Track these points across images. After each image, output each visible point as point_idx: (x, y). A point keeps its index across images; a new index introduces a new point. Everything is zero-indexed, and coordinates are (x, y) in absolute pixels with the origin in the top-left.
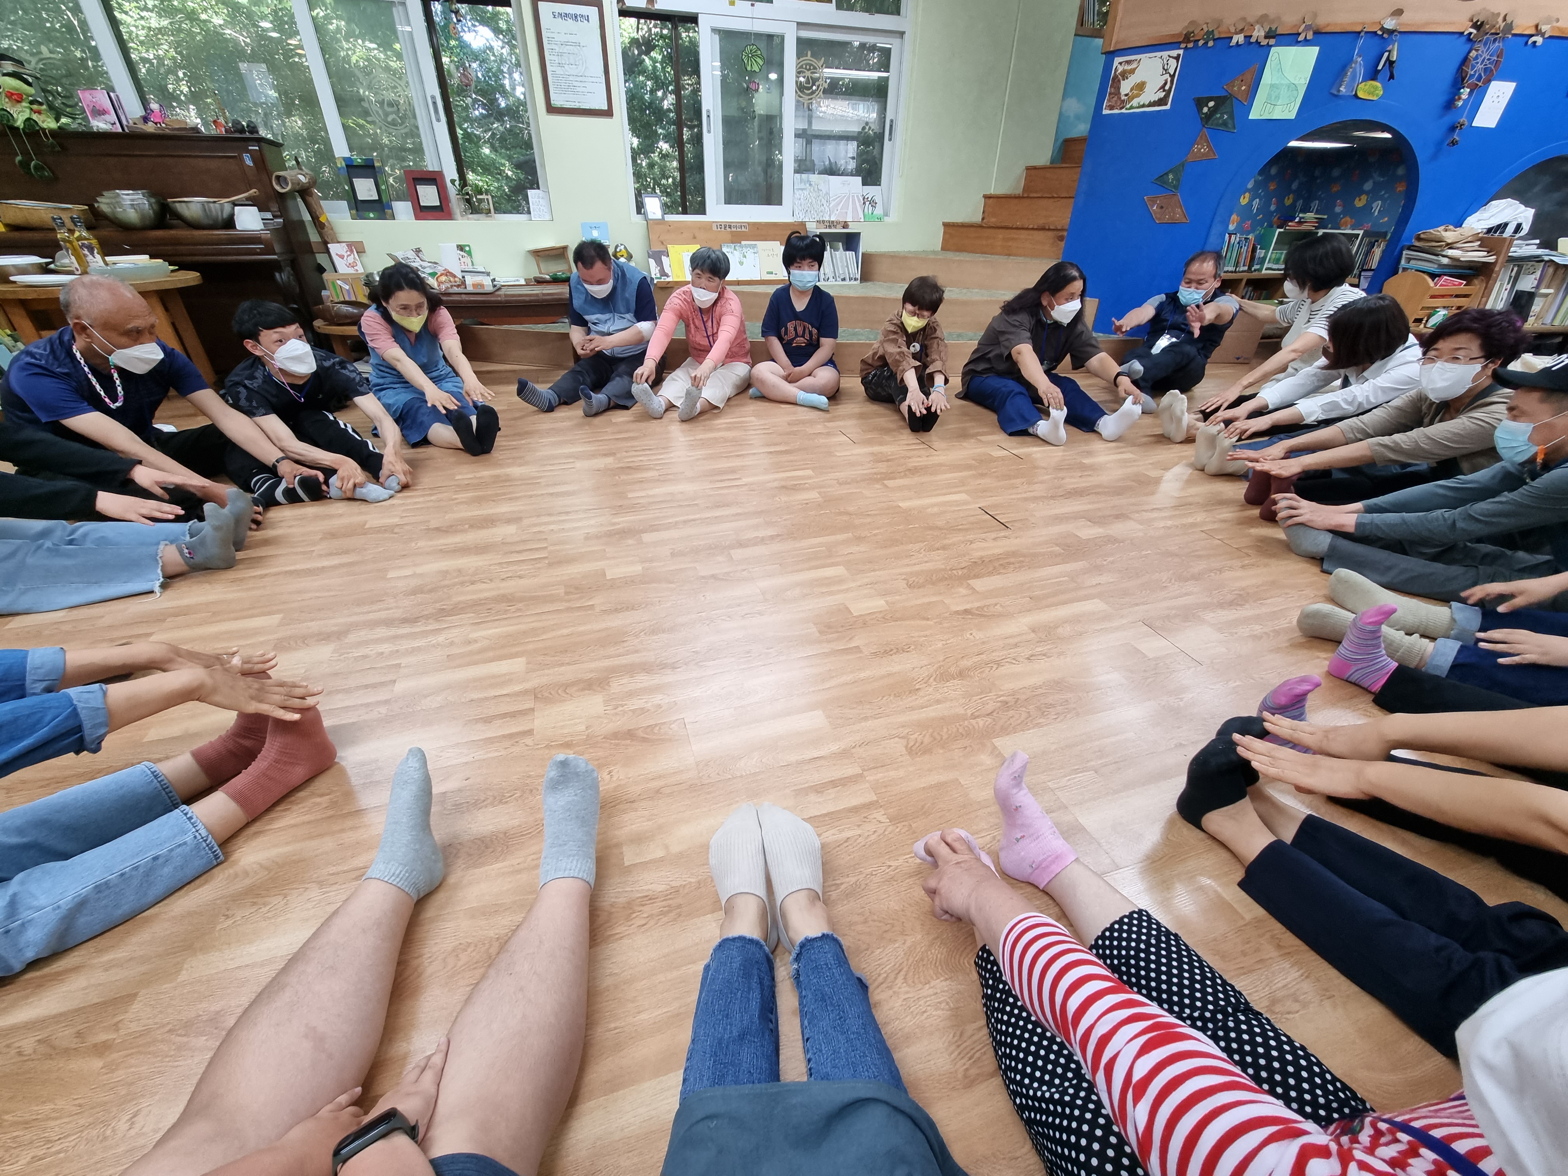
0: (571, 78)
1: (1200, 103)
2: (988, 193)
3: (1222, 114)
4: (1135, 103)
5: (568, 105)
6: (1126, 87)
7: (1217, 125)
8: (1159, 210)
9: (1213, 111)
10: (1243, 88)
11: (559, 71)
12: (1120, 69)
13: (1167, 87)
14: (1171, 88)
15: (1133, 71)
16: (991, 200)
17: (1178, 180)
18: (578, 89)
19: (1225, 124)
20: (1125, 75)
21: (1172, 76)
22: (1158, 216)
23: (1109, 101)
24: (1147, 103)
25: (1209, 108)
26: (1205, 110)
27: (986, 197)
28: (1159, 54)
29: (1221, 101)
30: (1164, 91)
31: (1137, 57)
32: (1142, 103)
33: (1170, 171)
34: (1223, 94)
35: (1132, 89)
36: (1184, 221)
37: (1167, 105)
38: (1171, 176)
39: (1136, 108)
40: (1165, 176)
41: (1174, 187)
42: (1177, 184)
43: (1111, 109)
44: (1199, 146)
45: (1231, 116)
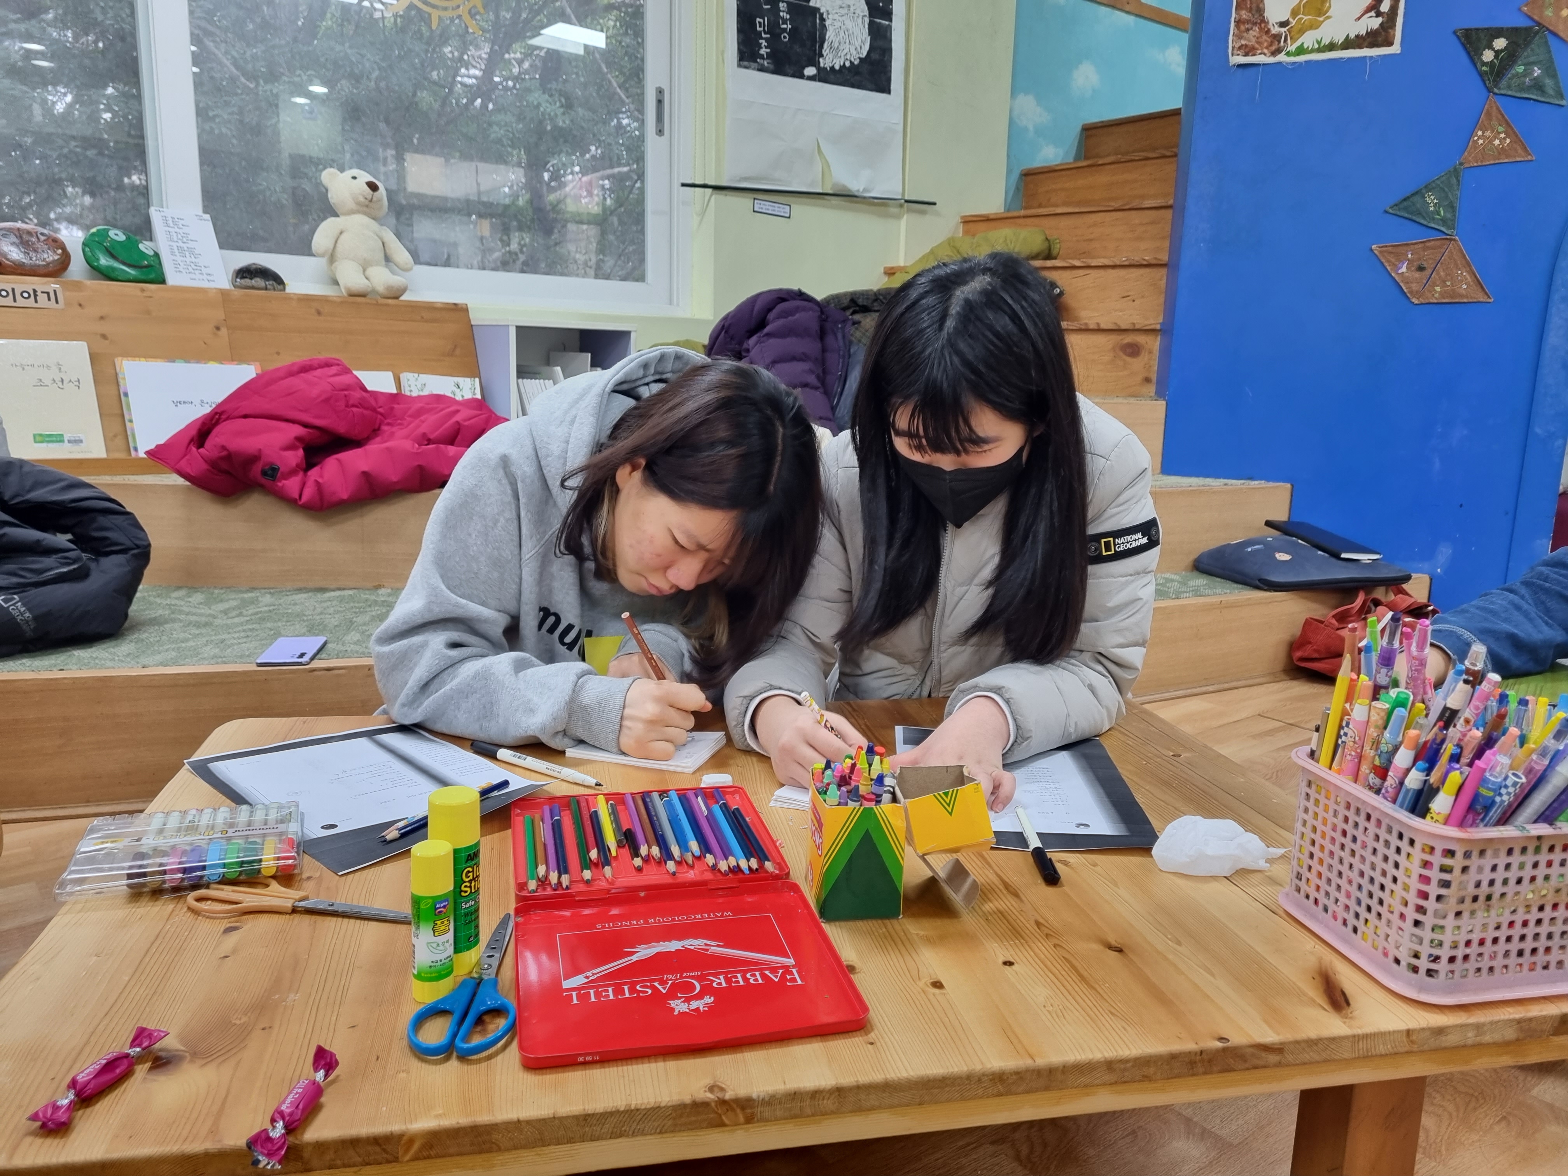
1: (1474, 40)
3: (1529, 65)
4: (1308, 39)
6: (1277, 7)
7: (1522, 88)
8: (1417, 275)
9: (1507, 58)
10: (1565, 13)
13: (1385, 6)
14: (1394, 6)
17: (1451, 207)
19: (1538, 86)
22: (1415, 287)
23: (1237, 37)
24: (1340, 39)
25: (1497, 53)
26: (1488, 56)
29: (1520, 38)
30: (1379, 14)
32: (1326, 41)
33: (1428, 188)
34: (1522, 23)
35: (1294, 13)
36: (1482, 298)
37: (1390, 44)
38: (1431, 199)
39: (1312, 51)
40: (1416, 199)
41: (1444, 221)
42: (1449, 216)
43: (1246, 55)
44: (1488, 133)
45: (1549, 69)
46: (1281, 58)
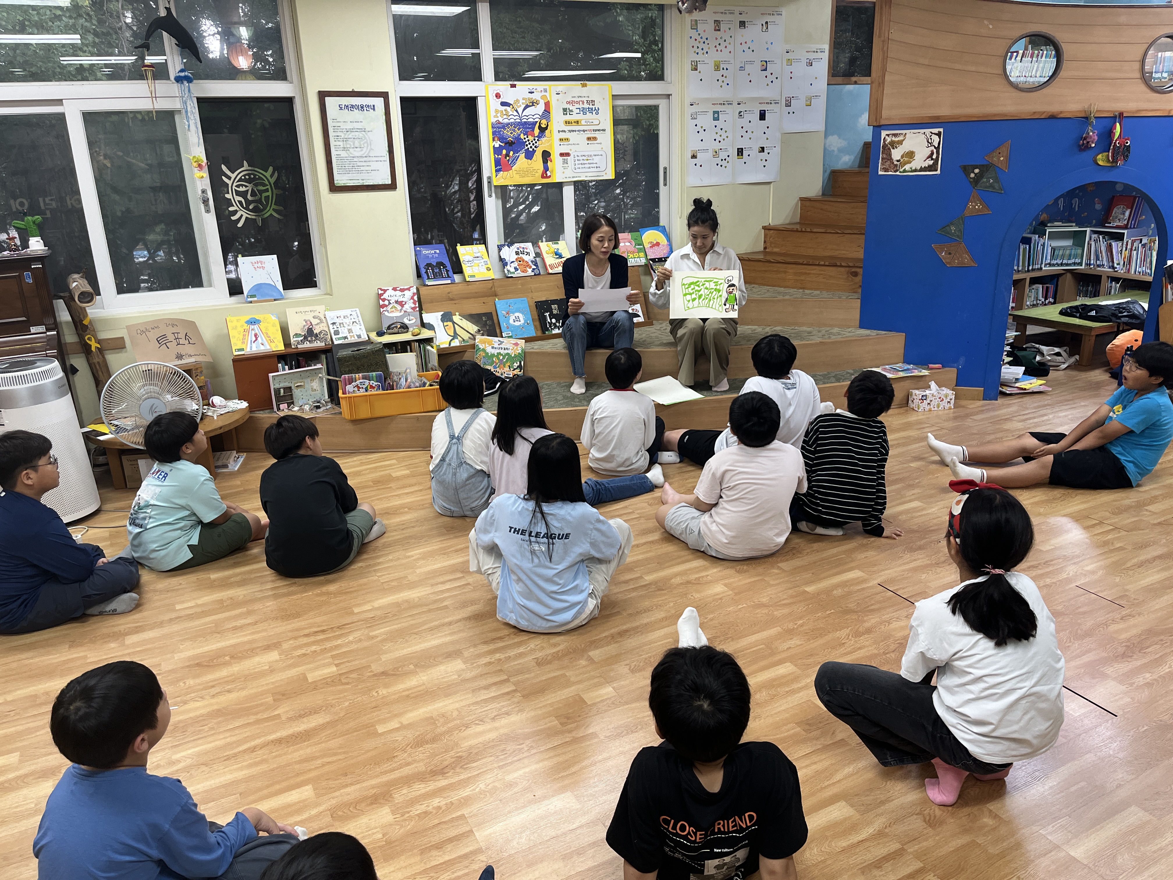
0: (355, 160)
1: (966, 169)
2: (767, 224)
3: (988, 179)
4: (907, 167)
5: (351, 183)
6: (896, 154)
7: (986, 187)
8: (949, 256)
9: (979, 177)
10: (1002, 159)
11: (343, 154)
12: (889, 140)
13: (934, 157)
14: (937, 157)
15: (900, 142)
16: (772, 232)
17: (961, 231)
18: (362, 168)
19: (991, 186)
20: (894, 145)
21: (937, 149)
22: (948, 261)
23: (882, 164)
24: (919, 168)
25: (976, 174)
26: (972, 175)
27: (764, 228)
28: (922, 131)
29: (985, 168)
30: (932, 159)
31: (904, 132)
32: (914, 168)
33: (952, 224)
34: (985, 163)
35: (902, 157)
36: (973, 265)
37: (937, 170)
38: (953, 228)
39: (909, 172)
40: (947, 228)
41: (958, 236)
42: (959, 234)
43: (885, 171)
44: (973, 204)
45: (996, 180)
46: (898, 173)
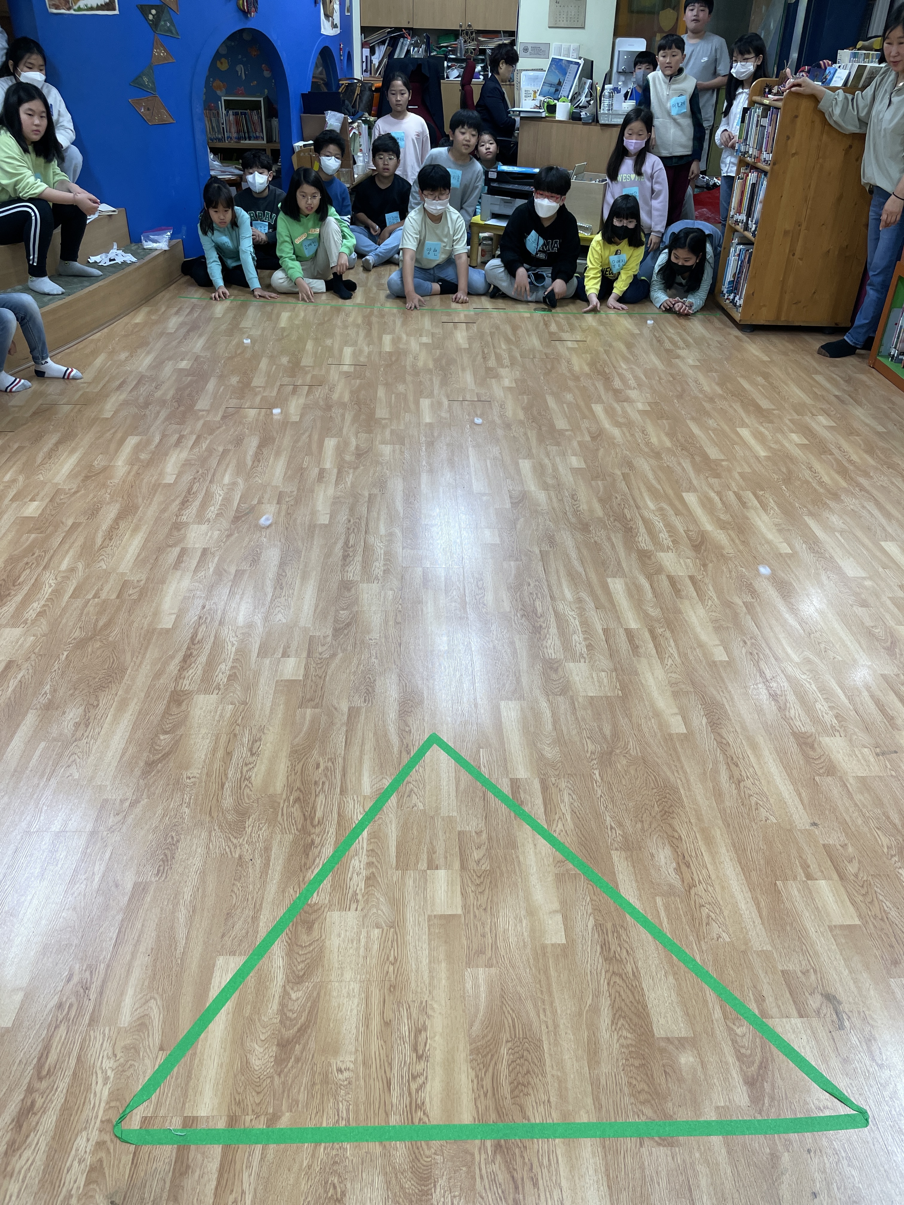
1: (144, 10)
3: (165, 21)
4: (82, 4)
7: (165, 31)
8: (148, 112)
9: (157, 17)
17: (153, 83)
19: (170, 30)
22: (148, 118)
24: (95, 6)
25: (153, 16)
26: (151, 17)
29: (160, 9)
32: (89, 6)
36: (172, 121)
37: (114, 10)
38: (145, 79)
39: (84, 10)
40: (140, 79)
41: (152, 89)
42: (153, 86)
43: (55, 8)
44: (158, 51)
45: (172, 23)
46: (72, 12)
